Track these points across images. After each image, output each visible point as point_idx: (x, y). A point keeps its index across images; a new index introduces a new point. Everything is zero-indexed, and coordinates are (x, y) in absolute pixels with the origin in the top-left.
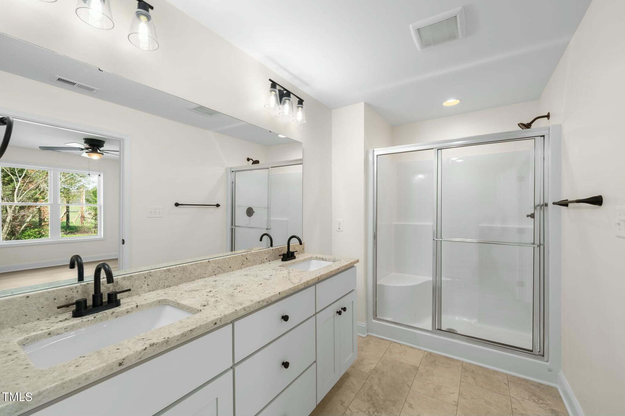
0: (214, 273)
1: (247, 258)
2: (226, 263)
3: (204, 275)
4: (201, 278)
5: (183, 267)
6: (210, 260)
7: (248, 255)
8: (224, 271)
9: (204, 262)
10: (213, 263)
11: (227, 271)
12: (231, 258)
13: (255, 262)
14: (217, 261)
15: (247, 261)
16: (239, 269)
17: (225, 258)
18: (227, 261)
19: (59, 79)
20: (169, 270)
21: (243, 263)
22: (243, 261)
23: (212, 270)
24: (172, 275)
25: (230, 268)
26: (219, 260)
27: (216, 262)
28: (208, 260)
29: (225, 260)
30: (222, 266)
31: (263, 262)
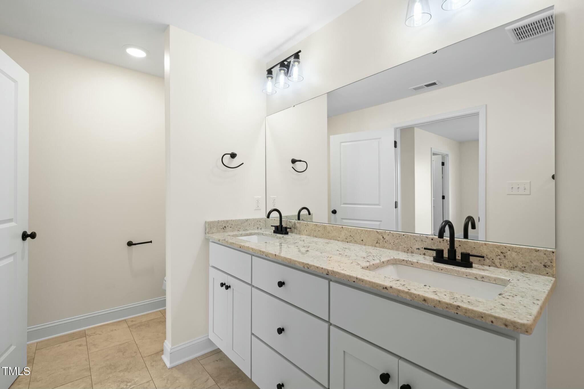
0: (347, 240)
1: (383, 238)
2: (357, 234)
3: (338, 239)
4: (336, 240)
5: (324, 225)
6: (343, 226)
7: (385, 234)
8: (356, 242)
9: (339, 227)
10: (346, 230)
11: (359, 243)
12: (364, 231)
13: (396, 246)
14: (350, 230)
15: (384, 242)
16: (372, 246)
17: (358, 229)
18: (359, 233)
19: (415, 89)
20: (316, 225)
21: (378, 241)
22: (379, 239)
23: (345, 236)
24: (318, 229)
25: (362, 241)
26: (351, 229)
27: (348, 229)
28: (342, 226)
29: (357, 231)
30: (354, 236)
31: (410, 251)
